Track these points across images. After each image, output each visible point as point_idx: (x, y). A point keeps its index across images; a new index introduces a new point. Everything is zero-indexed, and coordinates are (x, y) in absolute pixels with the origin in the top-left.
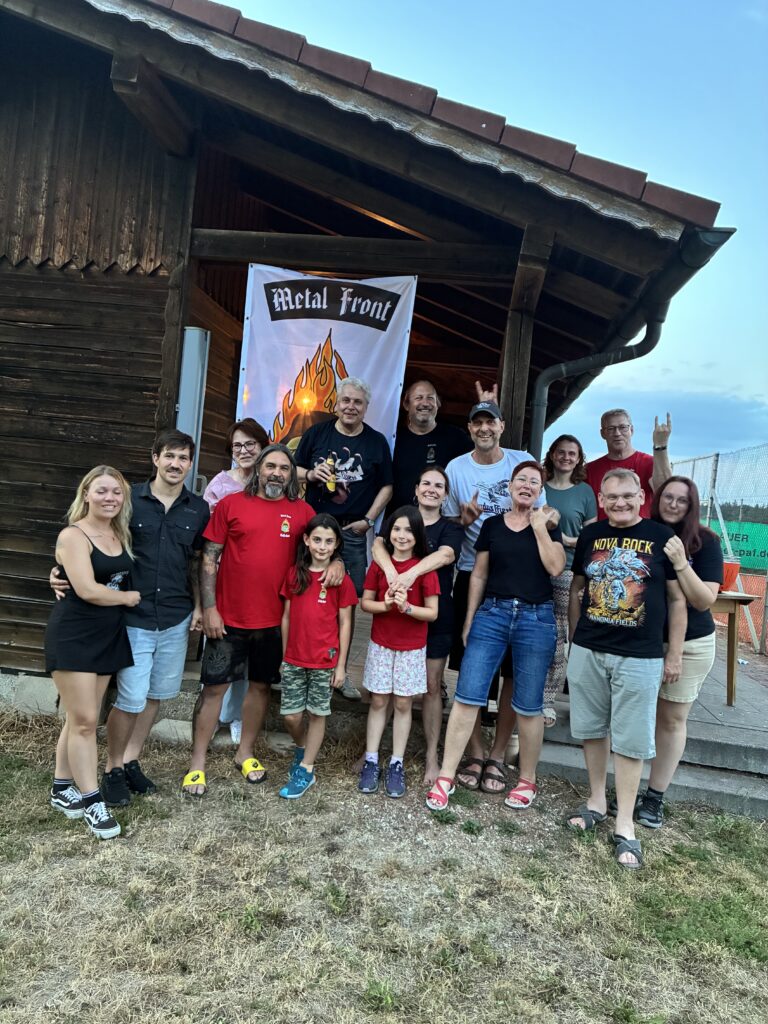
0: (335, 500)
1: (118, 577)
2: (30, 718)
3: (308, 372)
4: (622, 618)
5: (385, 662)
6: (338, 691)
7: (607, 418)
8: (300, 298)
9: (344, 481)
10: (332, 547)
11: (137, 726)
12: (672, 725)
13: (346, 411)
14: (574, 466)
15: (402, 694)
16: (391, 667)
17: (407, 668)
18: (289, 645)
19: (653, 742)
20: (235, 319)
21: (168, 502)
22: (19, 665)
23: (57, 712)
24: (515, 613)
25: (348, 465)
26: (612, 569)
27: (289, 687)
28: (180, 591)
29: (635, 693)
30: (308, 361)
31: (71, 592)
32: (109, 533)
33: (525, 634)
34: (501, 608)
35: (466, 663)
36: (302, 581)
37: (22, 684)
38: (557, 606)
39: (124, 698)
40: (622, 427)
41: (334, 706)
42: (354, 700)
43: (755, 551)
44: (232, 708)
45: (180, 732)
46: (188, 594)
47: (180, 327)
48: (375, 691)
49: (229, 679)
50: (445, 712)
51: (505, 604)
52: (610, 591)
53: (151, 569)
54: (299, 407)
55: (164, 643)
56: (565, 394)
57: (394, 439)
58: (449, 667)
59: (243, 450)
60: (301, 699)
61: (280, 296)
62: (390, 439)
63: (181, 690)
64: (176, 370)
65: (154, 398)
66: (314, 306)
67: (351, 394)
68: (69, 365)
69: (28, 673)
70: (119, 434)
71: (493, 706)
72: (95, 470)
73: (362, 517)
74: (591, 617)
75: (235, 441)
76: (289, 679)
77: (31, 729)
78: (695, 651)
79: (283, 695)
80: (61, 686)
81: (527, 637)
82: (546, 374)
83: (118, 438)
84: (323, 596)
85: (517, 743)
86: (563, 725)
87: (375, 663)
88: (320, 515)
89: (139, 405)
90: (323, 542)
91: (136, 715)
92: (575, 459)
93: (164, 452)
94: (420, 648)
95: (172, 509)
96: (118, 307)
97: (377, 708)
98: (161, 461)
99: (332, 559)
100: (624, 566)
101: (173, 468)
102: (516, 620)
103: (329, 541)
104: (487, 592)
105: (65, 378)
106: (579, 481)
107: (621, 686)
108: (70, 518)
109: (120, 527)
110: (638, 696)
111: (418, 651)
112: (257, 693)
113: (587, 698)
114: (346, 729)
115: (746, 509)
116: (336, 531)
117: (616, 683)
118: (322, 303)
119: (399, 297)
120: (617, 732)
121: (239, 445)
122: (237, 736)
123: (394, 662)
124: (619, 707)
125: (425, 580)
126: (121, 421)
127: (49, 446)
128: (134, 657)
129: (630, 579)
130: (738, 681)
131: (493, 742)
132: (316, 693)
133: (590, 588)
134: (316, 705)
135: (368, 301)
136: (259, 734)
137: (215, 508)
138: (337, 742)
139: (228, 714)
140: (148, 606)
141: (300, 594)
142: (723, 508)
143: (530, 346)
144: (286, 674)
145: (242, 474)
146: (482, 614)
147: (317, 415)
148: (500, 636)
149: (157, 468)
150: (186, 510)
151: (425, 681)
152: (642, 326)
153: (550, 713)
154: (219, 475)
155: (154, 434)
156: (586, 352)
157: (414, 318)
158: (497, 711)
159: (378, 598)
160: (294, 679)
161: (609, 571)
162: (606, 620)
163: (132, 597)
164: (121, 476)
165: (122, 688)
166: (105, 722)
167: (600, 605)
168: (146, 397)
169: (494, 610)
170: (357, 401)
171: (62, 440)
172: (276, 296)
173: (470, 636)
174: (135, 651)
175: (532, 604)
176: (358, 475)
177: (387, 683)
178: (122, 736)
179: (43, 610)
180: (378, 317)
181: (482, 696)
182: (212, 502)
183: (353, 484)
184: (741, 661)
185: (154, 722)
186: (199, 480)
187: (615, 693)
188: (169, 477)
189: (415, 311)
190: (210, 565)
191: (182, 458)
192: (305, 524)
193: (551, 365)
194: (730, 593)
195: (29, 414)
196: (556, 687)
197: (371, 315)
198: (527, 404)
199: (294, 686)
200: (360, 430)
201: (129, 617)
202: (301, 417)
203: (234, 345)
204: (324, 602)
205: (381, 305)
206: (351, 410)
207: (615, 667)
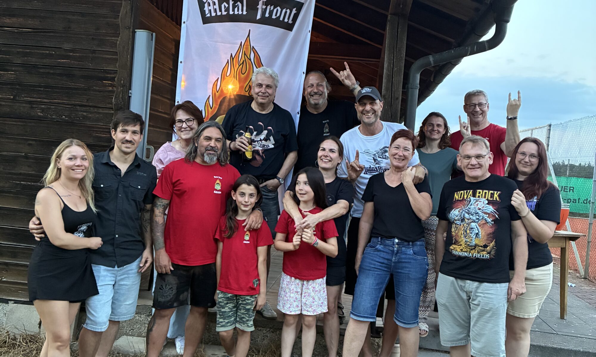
0: (253, 163)
1: (84, 228)
2: (18, 337)
3: (232, 65)
4: (478, 253)
5: (295, 290)
6: (259, 313)
7: (469, 97)
8: (225, 6)
9: (260, 149)
10: (253, 200)
11: (102, 342)
12: (518, 336)
13: (260, 94)
14: (441, 135)
15: (309, 314)
16: (300, 293)
17: (312, 294)
18: (221, 278)
19: (503, 348)
20: (174, 23)
21: (123, 167)
22: (8, 296)
23: (40, 332)
24: (395, 249)
25: (262, 136)
26: (469, 214)
27: (223, 310)
28: (134, 237)
29: (489, 311)
30: (231, 55)
31: (45, 239)
32: (77, 192)
33: (404, 265)
34: (385, 245)
35: (358, 289)
36: (231, 228)
37: (12, 311)
38: (428, 243)
39: (91, 320)
40: (480, 104)
41: (255, 324)
42: (273, 319)
43: (579, 199)
44: (176, 327)
45: (136, 346)
46: (140, 239)
47: (131, 30)
48: (288, 313)
49: (175, 305)
50: (342, 327)
51: (388, 242)
52: (468, 232)
53: (110, 220)
54: (225, 92)
55: (122, 277)
56: (432, 80)
57: (299, 116)
58: (345, 293)
59: (184, 125)
60: (233, 319)
61: (209, 5)
62: (296, 116)
63: (136, 314)
64: (129, 63)
65: (112, 86)
66: (236, 13)
67: (263, 80)
68: (45, 61)
69: (16, 302)
70: (85, 114)
71: (379, 322)
72: (65, 143)
73: (274, 176)
74: (454, 252)
75: (178, 118)
76: (222, 304)
77: (19, 345)
78: (534, 278)
79: (218, 316)
80: (41, 313)
81: (406, 267)
82: (418, 63)
83: (84, 117)
84: (247, 238)
85: (399, 350)
86: (434, 336)
87: (287, 290)
88: (245, 176)
89: (100, 91)
90: (247, 196)
91: (101, 333)
92: (442, 130)
93: (120, 129)
94: (322, 277)
95: (127, 173)
96: (82, 15)
97: (288, 325)
98: (118, 135)
99: (253, 209)
100: (478, 211)
101: (127, 141)
102: (396, 254)
103: (251, 195)
104: (373, 234)
105: (41, 71)
106: (445, 147)
107: (478, 305)
108: (47, 180)
109: (85, 186)
110: (491, 312)
111: (321, 280)
112: (197, 315)
113: (452, 315)
114: (266, 342)
115: (572, 167)
116: (257, 187)
117: (474, 302)
118: (242, 10)
119: (302, 4)
120: (475, 340)
121: (181, 121)
122: (180, 348)
123: (302, 290)
124: (477, 321)
125: (325, 225)
126: (87, 104)
127: (30, 124)
128: (99, 288)
129: (484, 222)
130: (569, 300)
131: (380, 350)
132: (243, 314)
133: (453, 230)
134: (244, 323)
135: (279, 8)
136: (198, 347)
137: (162, 172)
138: (259, 352)
139: (173, 332)
140: (109, 249)
141: (229, 237)
142: (554, 166)
143: (405, 42)
144: (220, 300)
145: (183, 143)
146: (369, 250)
147: (239, 97)
148: (385, 267)
149: (114, 140)
150: (138, 173)
151: (326, 303)
152: (492, 25)
153: (424, 327)
154: (165, 145)
155: (113, 114)
156: (448, 46)
157: (314, 20)
158: (383, 326)
159: (288, 239)
160: (227, 303)
161: (467, 216)
162: (466, 254)
163: (95, 242)
164: (85, 147)
165: (90, 312)
166: (77, 339)
167: (462, 243)
168: (105, 86)
169: (379, 247)
170: (268, 86)
171: (40, 119)
172: (206, 5)
173: (361, 267)
174: (99, 283)
175: (409, 242)
176: (271, 145)
177: (297, 306)
178: (90, 349)
179: (26, 253)
180: (286, 20)
181: (371, 314)
182: (159, 167)
183: (266, 151)
184: (570, 284)
185: (116, 338)
186: (148, 150)
187: (473, 310)
188: (124, 147)
189: (314, 16)
190: (160, 217)
191: (134, 132)
192: (233, 183)
193: (423, 56)
194: (562, 232)
195: (14, 99)
196: (428, 307)
197: (281, 19)
198: (404, 87)
199: (226, 309)
200: (271, 108)
201: (94, 257)
202: (227, 99)
203: (174, 43)
204: (249, 242)
205: (288, 11)
206: (264, 93)
207: (473, 290)
